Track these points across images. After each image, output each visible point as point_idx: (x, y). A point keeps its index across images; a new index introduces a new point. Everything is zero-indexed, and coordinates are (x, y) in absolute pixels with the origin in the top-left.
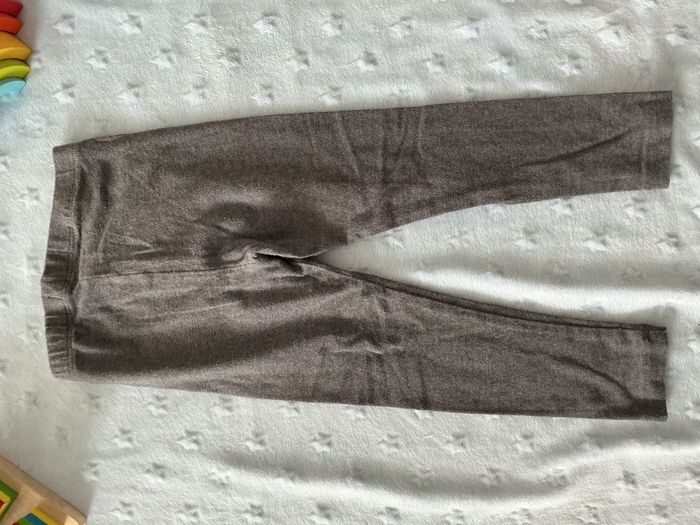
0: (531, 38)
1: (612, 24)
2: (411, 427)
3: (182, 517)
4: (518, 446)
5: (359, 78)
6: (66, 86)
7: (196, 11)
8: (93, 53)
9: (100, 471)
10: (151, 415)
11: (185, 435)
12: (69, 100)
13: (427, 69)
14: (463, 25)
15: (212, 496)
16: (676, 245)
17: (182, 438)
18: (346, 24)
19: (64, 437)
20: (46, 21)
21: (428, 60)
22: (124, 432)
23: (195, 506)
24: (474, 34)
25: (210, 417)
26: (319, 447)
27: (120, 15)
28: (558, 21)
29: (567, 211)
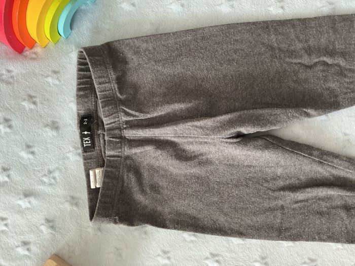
10: (185, 240)
11: (209, 256)
12: (131, 8)
17: (207, 258)
19: (120, 255)
22: (165, 252)
25: (229, 244)
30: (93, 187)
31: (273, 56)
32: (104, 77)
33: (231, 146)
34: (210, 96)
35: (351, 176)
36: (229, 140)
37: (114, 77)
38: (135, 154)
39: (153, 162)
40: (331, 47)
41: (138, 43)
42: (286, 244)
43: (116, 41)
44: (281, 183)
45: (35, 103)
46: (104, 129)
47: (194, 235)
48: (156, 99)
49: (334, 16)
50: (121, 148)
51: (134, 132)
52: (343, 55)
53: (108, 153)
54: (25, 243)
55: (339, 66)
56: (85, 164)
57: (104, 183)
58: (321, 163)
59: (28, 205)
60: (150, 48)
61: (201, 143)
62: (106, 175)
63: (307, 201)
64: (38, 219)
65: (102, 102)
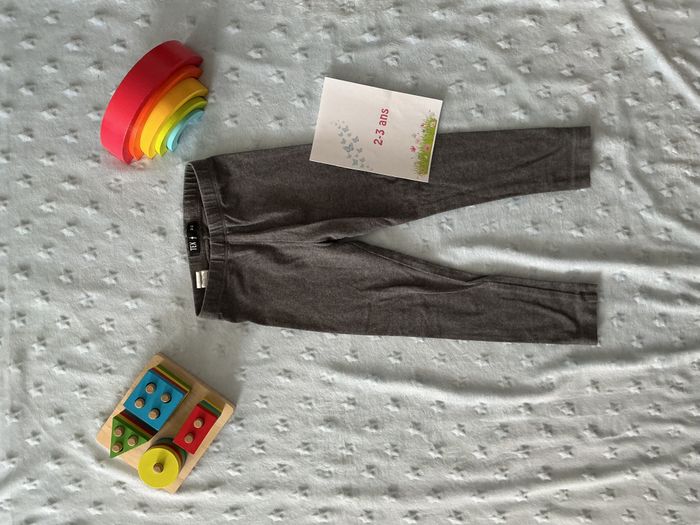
0: (539, 96)
1: (591, 90)
2: (454, 349)
3: (302, 405)
4: (523, 362)
6: (232, 116)
8: (251, 95)
9: (247, 374)
10: (283, 336)
11: (305, 350)
12: (234, 125)
13: (471, 114)
14: (496, 87)
15: (323, 391)
16: (628, 234)
17: (303, 352)
19: (223, 352)
20: (219, 71)
21: (473, 108)
22: (265, 348)
23: (310, 398)
24: (503, 93)
25: (322, 338)
26: (393, 360)
27: (270, 70)
28: (557, 87)
29: (559, 210)
30: (198, 287)
32: (209, 188)
33: (322, 250)
34: (307, 206)
36: (320, 245)
37: (219, 188)
38: (238, 258)
39: (254, 265)
41: (240, 158)
42: (373, 338)
43: (220, 156)
44: (368, 284)
45: (142, 211)
46: (208, 235)
47: (292, 332)
48: (257, 208)
50: (224, 252)
51: (237, 237)
53: (212, 257)
54: (131, 343)
56: (191, 267)
57: (209, 283)
58: (401, 265)
59: (135, 306)
60: (252, 162)
61: (297, 248)
62: (211, 277)
63: (391, 299)
64: (144, 319)
65: (207, 210)
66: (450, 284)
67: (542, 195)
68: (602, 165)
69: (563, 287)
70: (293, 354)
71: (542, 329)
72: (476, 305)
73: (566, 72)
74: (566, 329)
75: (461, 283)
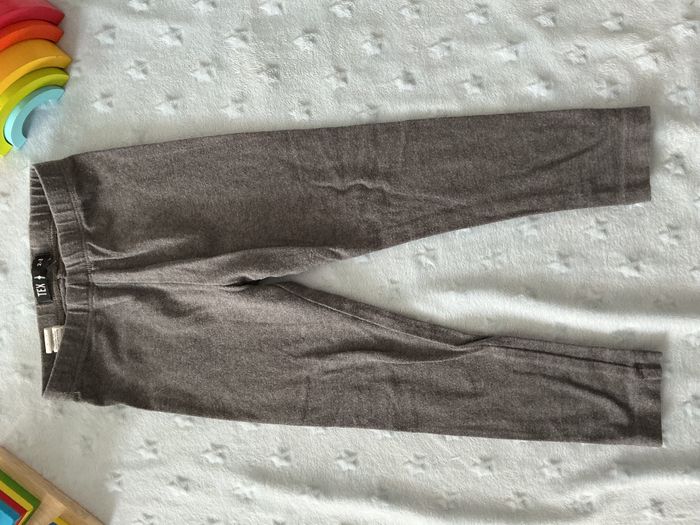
0: (569, 62)
1: (650, 51)
2: (439, 449)
4: (546, 471)
5: (397, 97)
6: (104, 96)
7: (237, 26)
8: (132, 64)
9: (124, 481)
10: (177, 427)
11: (210, 448)
12: (107, 110)
13: (464, 90)
14: (502, 48)
15: (236, 510)
17: (207, 451)
18: (386, 43)
19: (89, 447)
20: (88, 31)
21: (466, 81)
22: (149, 443)
24: (513, 57)
25: (237, 431)
26: (344, 466)
27: (160, 27)
28: (597, 47)
29: (602, 236)
30: (48, 351)
31: (295, 177)
32: (65, 203)
33: (233, 296)
34: (213, 229)
35: (399, 338)
36: (229, 289)
37: (79, 202)
38: (109, 307)
39: (133, 318)
40: (371, 166)
41: (112, 157)
42: (314, 431)
43: (83, 154)
44: (306, 347)
46: (64, 272)
47: (190, 420)
48: (137, 233)
49: (374, 125)
50: (87, 299)
51: (106, 277)
52: (387, 176)
53: (71, 305)
55: (382, 191)
56: (39, 320)
57: (62, 346)
58: (356, 319)
60: (130, 164)
61: (196, 292)
62: (66, 336)
63: (341, 371)
65: (61, 236)
66: (432, 349)
67: (574, 212)
68: (667, 166)
69: (608, 355)
70: (192, 454)
71: (575, 420)
72: (473, 381)
73: (611, 24)
74: (612, 420)
75: (449, 347)
